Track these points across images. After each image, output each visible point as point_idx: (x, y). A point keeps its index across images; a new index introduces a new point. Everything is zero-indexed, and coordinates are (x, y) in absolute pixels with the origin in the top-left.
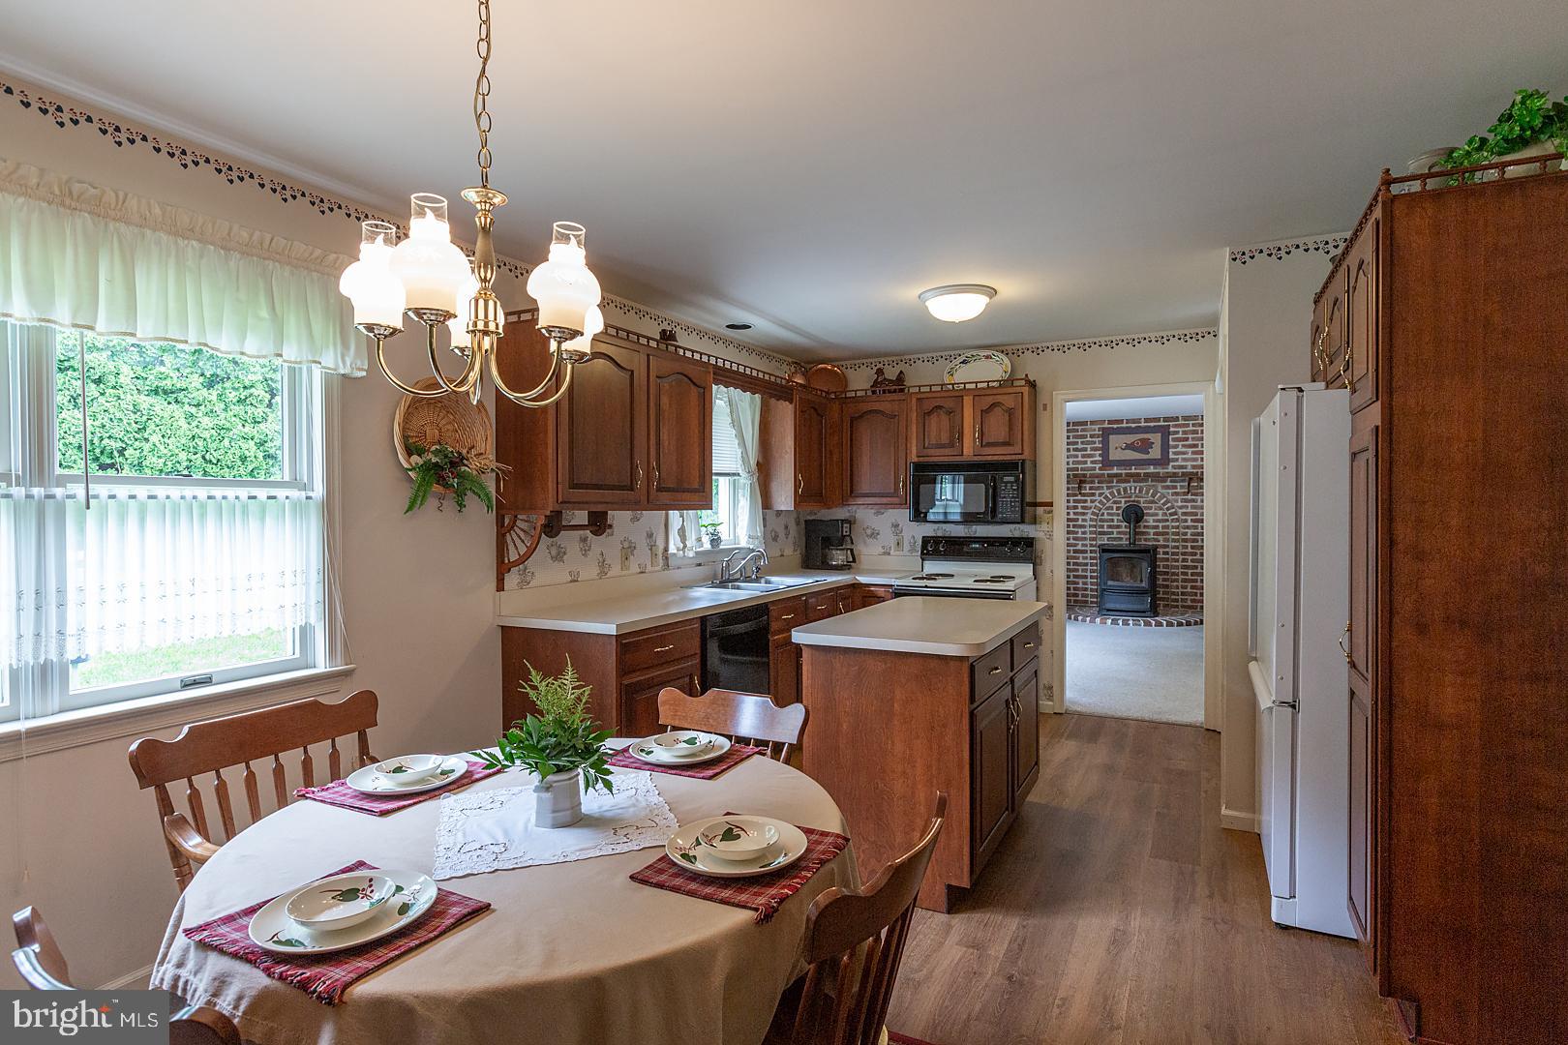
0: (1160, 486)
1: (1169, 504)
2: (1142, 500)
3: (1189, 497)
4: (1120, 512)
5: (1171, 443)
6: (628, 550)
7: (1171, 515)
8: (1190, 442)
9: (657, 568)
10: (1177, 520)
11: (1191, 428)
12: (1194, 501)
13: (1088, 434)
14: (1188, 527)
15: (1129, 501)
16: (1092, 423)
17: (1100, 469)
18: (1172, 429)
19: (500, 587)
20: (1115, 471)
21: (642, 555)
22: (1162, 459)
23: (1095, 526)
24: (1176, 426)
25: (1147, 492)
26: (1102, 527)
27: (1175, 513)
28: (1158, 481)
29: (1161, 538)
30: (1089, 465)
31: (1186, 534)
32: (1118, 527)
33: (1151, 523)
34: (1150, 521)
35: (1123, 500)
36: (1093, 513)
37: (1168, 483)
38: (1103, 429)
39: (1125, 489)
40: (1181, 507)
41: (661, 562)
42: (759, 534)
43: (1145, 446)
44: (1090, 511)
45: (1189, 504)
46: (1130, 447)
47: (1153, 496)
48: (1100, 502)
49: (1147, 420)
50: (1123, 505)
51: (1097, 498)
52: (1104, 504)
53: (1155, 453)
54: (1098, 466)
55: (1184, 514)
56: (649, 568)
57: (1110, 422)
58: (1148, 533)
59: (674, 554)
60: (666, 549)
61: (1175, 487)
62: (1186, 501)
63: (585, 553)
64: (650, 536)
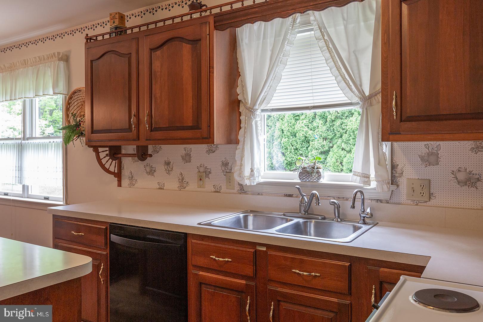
6: (203, 174)
9: (232, 191)
19: (119, 183)
21: (217, 178)
41: (237, 188)
56: (224, 189)
63: (169, 172)
64: (225, 164)
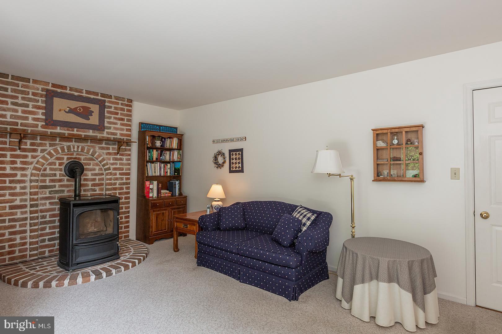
0: (97, 146)
1: (105, 162)
2: (82, 157)
3: (118, 156)
4: (63, 167)
5: (106, 114)
7: (106, 170)
8: (119, 116)
10: (111, 174)
11: (120, 106)
12: (121, 159)
13: (31, 91)
14: (117, 179)
15: (71, 158)
16: (35, 82)
17: (42, 127)
18: (107, 104)
20: (58, 130)
22: (99, 126)
23: (37, 181)
24: (110, 102)
25: (88, 151)
26: (44, 181)
27: (109, 169)
28: (96, 143)
29: (97, 188)
30: (30, 121)
31: (115, 184)
32: (60, 181)
33: (90, 177)
34: (89, 175)
35: (66, 157)
36: (35, 168)
37: (104, 145)
38: (47, 90)
39: (69, 148)
40: (112, 164)
43: (86, 113)
44: (32, 166)
45: (118, 162)
46: (72, 111)
47: (93, 155)
48: (44, 158)
49: (88, 92)
50: (65, 161)
51: (38, 153)
52: (46, 160)
53: (94, 120)
54: (40, 124)
55: (115, 169)
57: (54, 85)
58: (87, 185)
61: (108, 149)
62: (116, 159)
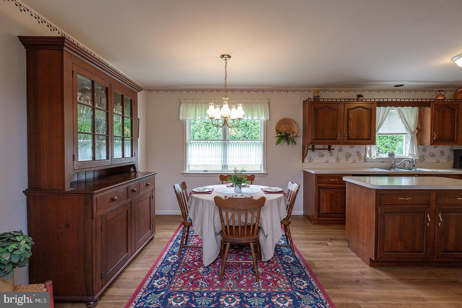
6: (348, 156)
9: (361, 162)
19: (303, 161)
21: (355, 157)
41: (363, 160)
42: (415, 153)
56: (357, 161)
59: (368, 158)
60: (365, 156)
63: (331, 156)
64: (358, 152)
